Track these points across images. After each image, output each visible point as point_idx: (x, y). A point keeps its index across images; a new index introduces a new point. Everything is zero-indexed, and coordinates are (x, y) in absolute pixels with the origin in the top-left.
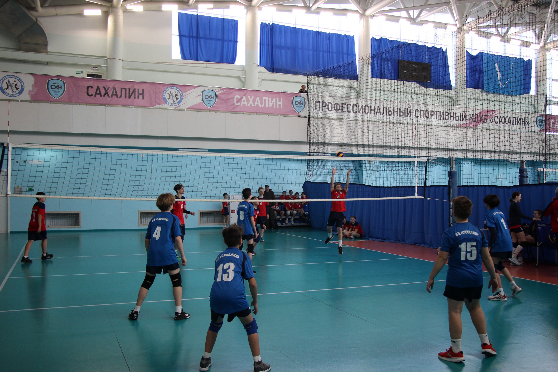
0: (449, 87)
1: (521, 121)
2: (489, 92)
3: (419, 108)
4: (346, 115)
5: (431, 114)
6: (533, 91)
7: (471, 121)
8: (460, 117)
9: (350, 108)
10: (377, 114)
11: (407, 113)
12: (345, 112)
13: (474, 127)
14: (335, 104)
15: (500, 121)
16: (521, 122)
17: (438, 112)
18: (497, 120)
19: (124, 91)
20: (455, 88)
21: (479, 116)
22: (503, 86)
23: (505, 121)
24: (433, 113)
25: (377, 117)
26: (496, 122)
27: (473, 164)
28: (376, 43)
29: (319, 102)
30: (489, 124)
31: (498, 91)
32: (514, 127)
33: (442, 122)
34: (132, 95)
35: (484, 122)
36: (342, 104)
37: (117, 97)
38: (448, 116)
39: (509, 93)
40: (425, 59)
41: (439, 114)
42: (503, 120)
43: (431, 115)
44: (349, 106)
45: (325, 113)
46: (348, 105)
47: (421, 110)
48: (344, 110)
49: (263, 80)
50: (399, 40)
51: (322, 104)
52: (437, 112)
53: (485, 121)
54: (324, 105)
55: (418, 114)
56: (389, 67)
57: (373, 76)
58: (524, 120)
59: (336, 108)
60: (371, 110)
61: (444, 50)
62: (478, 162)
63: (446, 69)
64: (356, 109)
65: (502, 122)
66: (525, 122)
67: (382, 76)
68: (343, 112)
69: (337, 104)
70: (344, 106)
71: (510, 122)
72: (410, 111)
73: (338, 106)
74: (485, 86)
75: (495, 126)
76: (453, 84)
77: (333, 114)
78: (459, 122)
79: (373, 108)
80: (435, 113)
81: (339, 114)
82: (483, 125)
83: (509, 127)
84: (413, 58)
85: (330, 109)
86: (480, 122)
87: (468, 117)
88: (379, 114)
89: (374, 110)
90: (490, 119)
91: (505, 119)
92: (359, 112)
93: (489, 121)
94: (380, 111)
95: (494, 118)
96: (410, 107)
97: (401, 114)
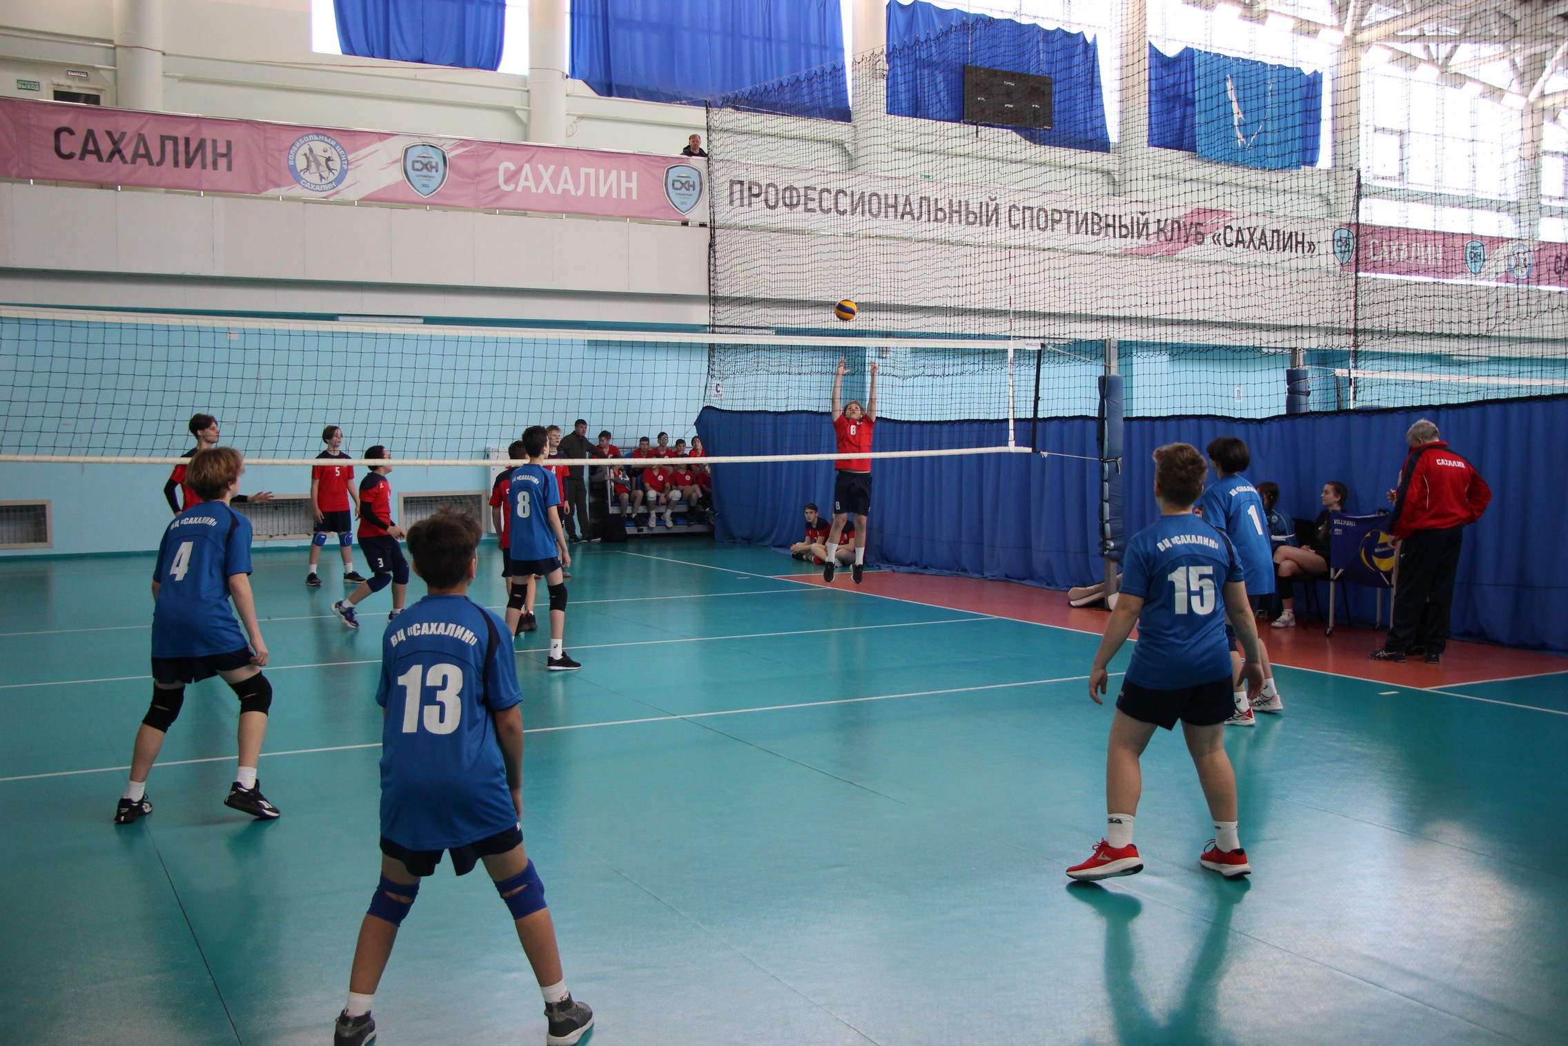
0: (1099, 144)
1: (1294, 238)
2: (1210, 160)
3: (1021, 200)
4: (817, 221)
5: (1051, 219)
6: (1324, 159)
7: (1162, 238)
8: (1132, 226)
9: (828, 202)
10: (902, 217)
11: (989, 215)
12: (813, 210)
13: (1170, 254)
14: (785, 190)
15: (1238, 242)
16: (1294, 243)
17: (1072, 212)
18: (1231, 237)
19: (169, 146)
20: (1119, 147)
21: (1182, 225)
22: (1247, 143)
23: (1252, 240)
24: (1057, 216)
25: (905, 227)
26: (1228, 242)
27: (1166, 358)
28: (901, 18)
29: (741, 183)
30: (1208, 250)
31: (1232, 159)
32: (1275, 257)
33: (1083, 241)
34: (194, 157)
35: (1196, 241)
36: (806, 188)
37: (151, 163)
38: (1098, 224)
39: (1261, 163)
40: (1038, 63)
41: (1073, 218)
42: (1247, 237)
43: (1054, 221)
44: (825, 195)
45: (757, 213)
46: (822, 191)
47: (1024, 208)
48: (811, 205)
49: (582, 118)
50: (965, 10)
51: (750, 189)
52: (1069, 213)
53: (1199, 239)
54: (755, 190)
55: (1017, 217)
56: (938, 87)
57: (893, 109)
58: (1300, 239)
59: (788, 201)
60: (887, 206)
61: (1089, 40)
62: (1178, 352)
63: (1095, 91)
64: (844, 203)
65: (1243, 242)
66: (1303, 243)
67: (916, 110)
68: (807, 210)
69: (791, 188)
70: (812, 194)
71: (1265, 244)
72: (996, 210)
73: (795, 193)
74: (1201, 143)
75: (1223, 254)
76: (1113, 136)
77: (782, 217)
78: (1128, 243)
79: (891, 201)
80: (1065, 216)
81: (797, 218)
82: (1193, 251)
83: (1262, 256)
84: (1004, 60)
85: (771, 203)
86: (1186, 242)
87: (1153, 228)
88: (907, 217)
89: (895, 207)
90: (1212, 235)
91: (1252, 235)
92: (853, 212)
93: (1208, 239)
94: (911, 210)
95: (1221, 231)
96: (995, 199)
97: (971, 219)
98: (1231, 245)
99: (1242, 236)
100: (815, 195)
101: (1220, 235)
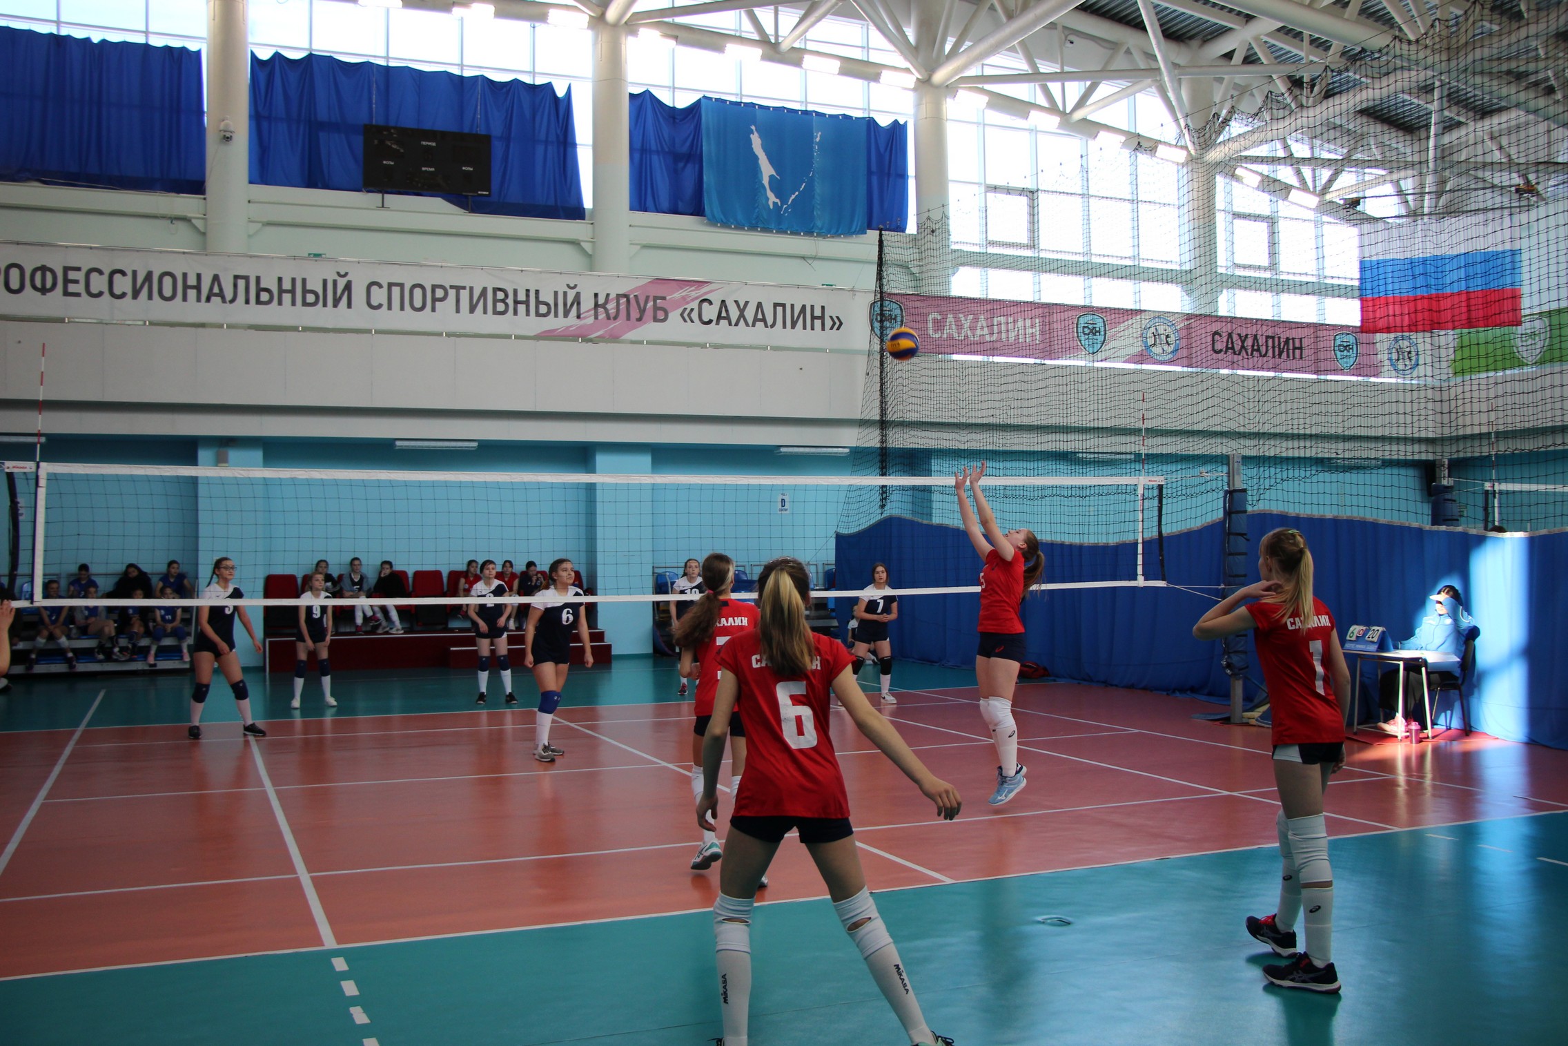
0: (576, 212)
1: (809, 311)
2: (726, 221)
3: (383, 276)
4: (82, 308)
5: (434, 296)
7: (602, 316)
8: (556, 305)
9: (99, 283)
10: (208, 300)
11: (337, 295)
12: (78, 295)
13: (614, 338)
14: (35, 271)
17: (464, 288)
18: (710, 312)
21: (633, 300)
22: (783, 204)
24: (440, 293)
25: (213, 311)
26: (706, 319)
30: (674, 328)
31: (758, 221)
32: (780, 336)
33: (485, 322)
35: (656, 320)
36: (66, 269)
38: (503, 301)
40: (485, 121)
41: (464, 295)
43: (434, 300)
44: (94, 276)
47: (390, 285)
48: (72, 288)
52: (458, 289)
53: (660, 315)
55: (379, 296)
59: (38, 284)
60: (186, 287)
61: (560, 93)
63: (569, 150)
64: (123, 284)
66: (822, 318)
68: (66, 293)
69: (43, 269)
70: (72, 275)
72: (348, 287)
73: (49, 276)
74: (711, 202)
75: (695, 331)
77: (29, 303)
78: (551, 323)
79: (192, 281)
80: (452, 293)
81: (54, 303)
82: (650, 330)
83: (757, 335)
85: (15, 287)
86: (640, 319)
87: (587, 304)
88: (214, 299)
89: (198, 288)
90: (681, 310)
91: (742, 311)
92: (136, 294)
93: (674, 316)
94: (221, 289)
95: (695, 305)
96: (346, 274)
97: (311, 298)
98: (710, 322)
99: (727, 311)
100: (80, 276)
101: (692, 310)
